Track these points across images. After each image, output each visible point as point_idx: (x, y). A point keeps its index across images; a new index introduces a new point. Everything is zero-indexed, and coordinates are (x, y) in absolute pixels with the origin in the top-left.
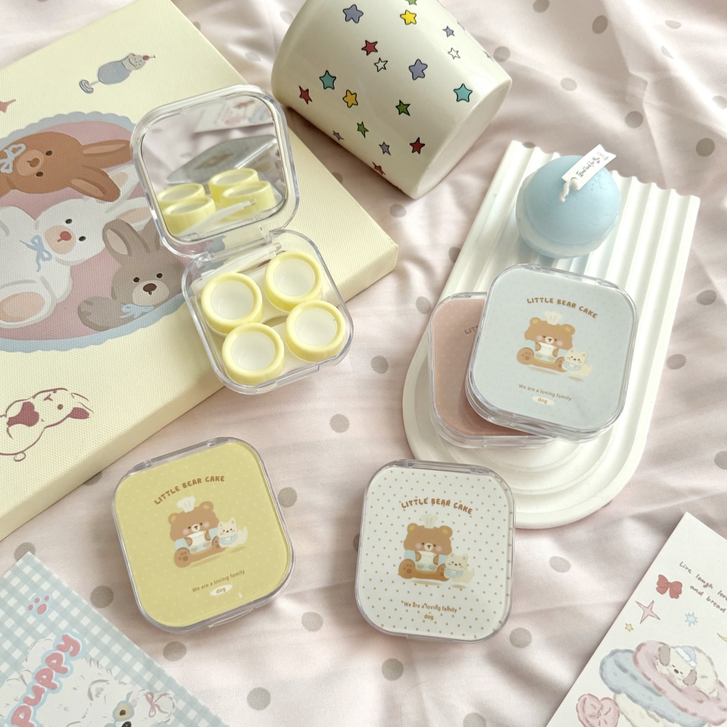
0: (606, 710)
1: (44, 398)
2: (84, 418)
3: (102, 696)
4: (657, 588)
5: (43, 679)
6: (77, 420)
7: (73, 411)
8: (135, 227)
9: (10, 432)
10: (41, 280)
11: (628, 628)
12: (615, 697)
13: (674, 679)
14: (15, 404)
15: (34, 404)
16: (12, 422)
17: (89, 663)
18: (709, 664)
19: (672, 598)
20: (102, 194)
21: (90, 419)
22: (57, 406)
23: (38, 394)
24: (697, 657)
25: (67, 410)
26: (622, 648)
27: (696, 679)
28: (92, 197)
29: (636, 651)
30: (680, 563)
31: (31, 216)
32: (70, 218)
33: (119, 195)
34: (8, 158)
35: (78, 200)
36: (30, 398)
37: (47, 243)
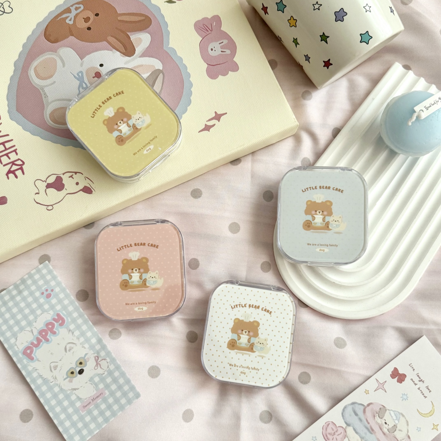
0: (339, 433)
1: (69, 176)
2: (89, 194)
3: (72, 351)
4: (391, 374)
5: (42, 334)
6: (86, 193)
7: (84, 187)
9: (47, 192)
11: (366, 392)
12: (346, 428)
13: (382, 427)
14: (52, 176)
15: (63, 179)
16: (49, 186)
17: (68, 332)
18: (406, 424)
19: (398, 382)
20: (124, 50)
21: (93, 195)
22: (75, 182)
23: (65, 173)
24: (401, 419)
25: (81, 186)
26: (359, 402)
27: (395, 431)
28: (118, 51)
29: (366, 406)
30: (409, 364)
31: (79, 57)
32: (103, 64)
33: (135, 53)
34: (71, 14)
35: (109, 51)
36: (61, 174)
37: (86, 77)
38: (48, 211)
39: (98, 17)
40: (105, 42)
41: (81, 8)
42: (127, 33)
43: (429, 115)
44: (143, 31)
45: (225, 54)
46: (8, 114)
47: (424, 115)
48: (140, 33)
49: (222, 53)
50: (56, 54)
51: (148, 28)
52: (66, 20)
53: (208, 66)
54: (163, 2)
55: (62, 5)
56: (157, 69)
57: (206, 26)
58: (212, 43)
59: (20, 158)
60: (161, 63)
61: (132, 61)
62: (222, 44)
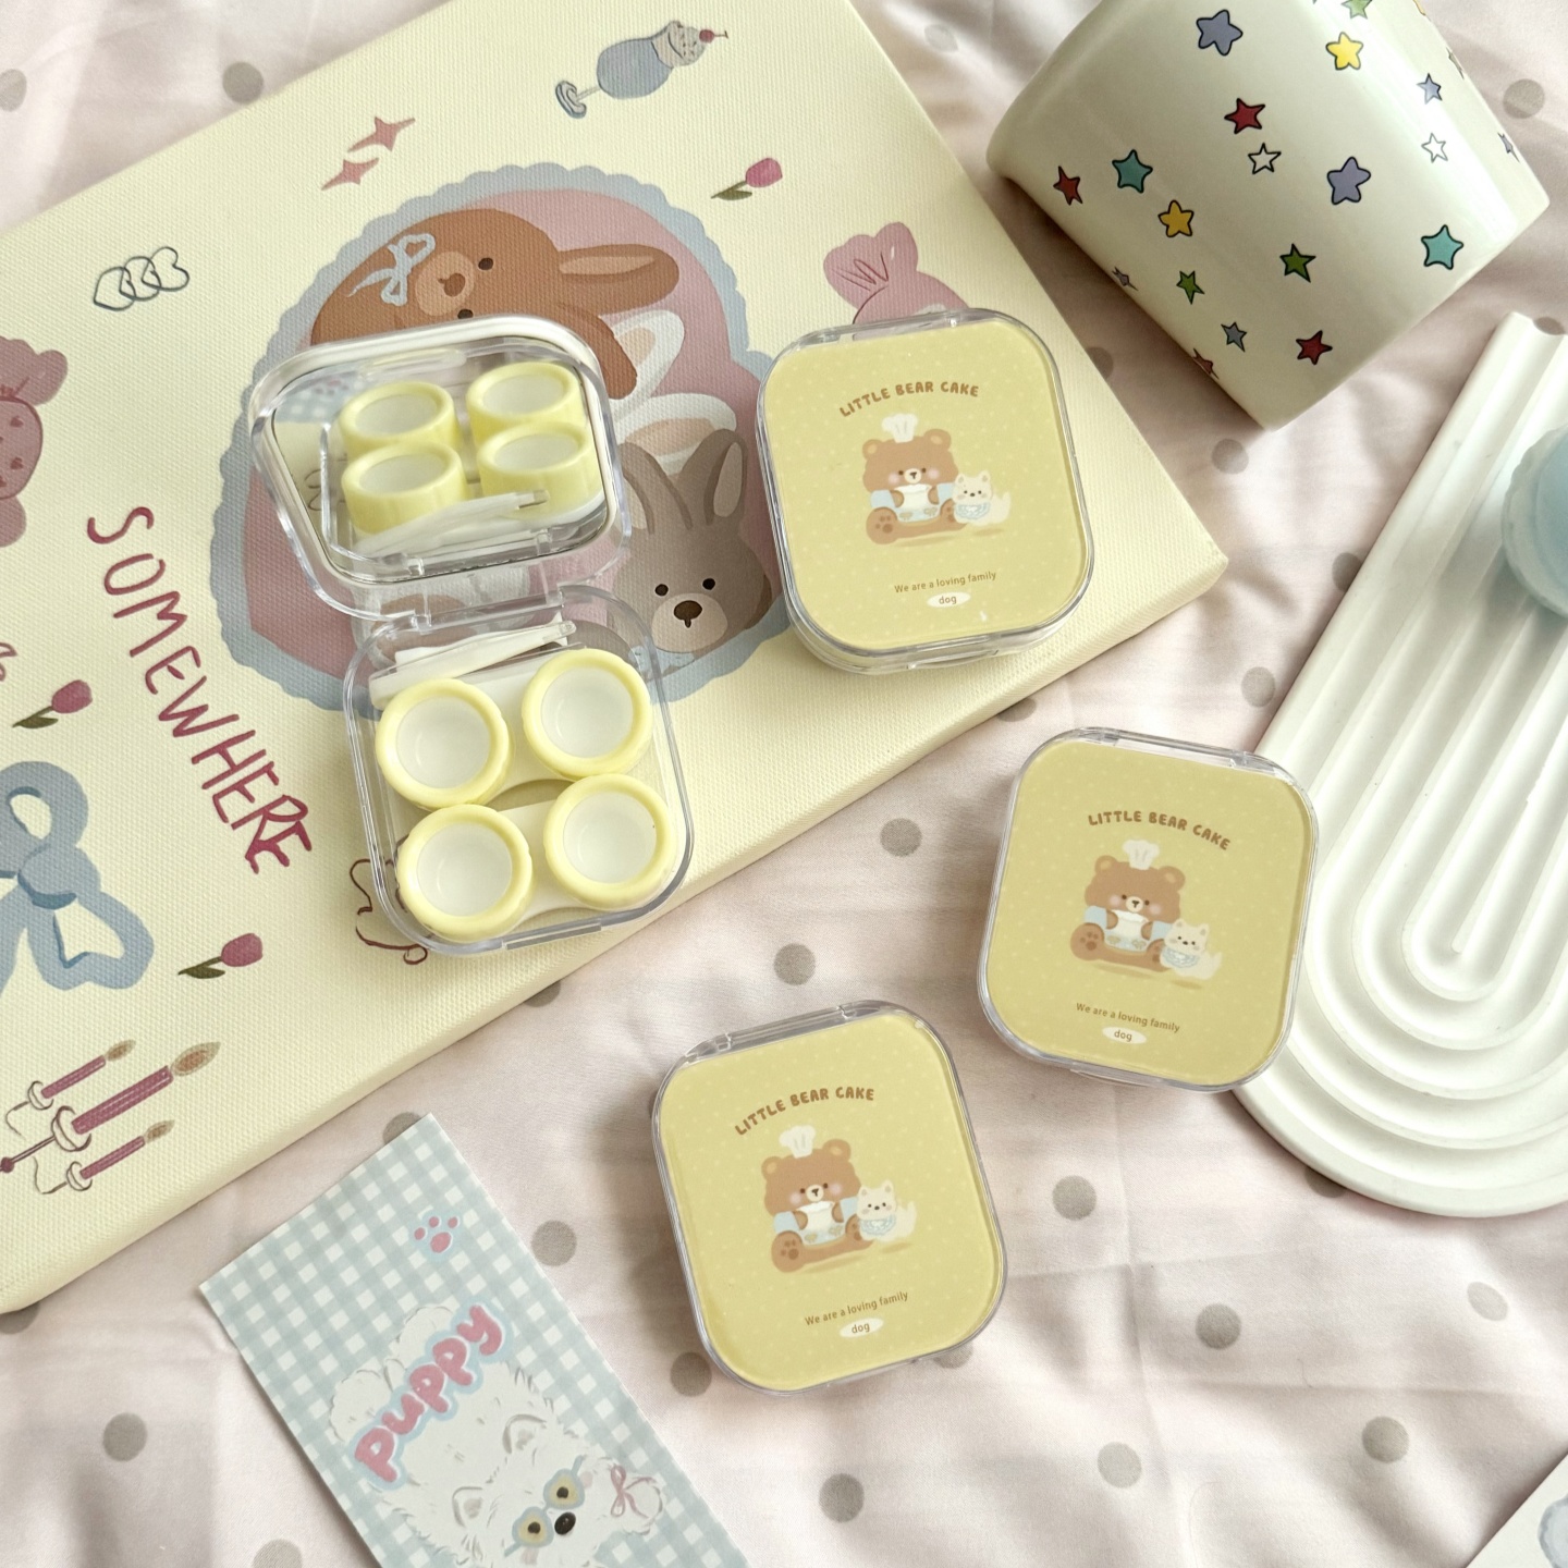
3: (528, 1448)
8: (665, 463)
17: (513, 1376)
33: (634, 383)
34: (397, 268)
38: (409, 966)
39: (490, 271)
41: (428, 246)
42: (600, 317)
44: (654, 305)
46: (225, 645)
48: (643, 312)
51: (670, 292)
52: (380, 292)
54: (709, 198)
55: (359, 240)
56: (716, 428)
57: (864, 264)
59: (287, 794)
60: (730, 408)
61: (630, 413)
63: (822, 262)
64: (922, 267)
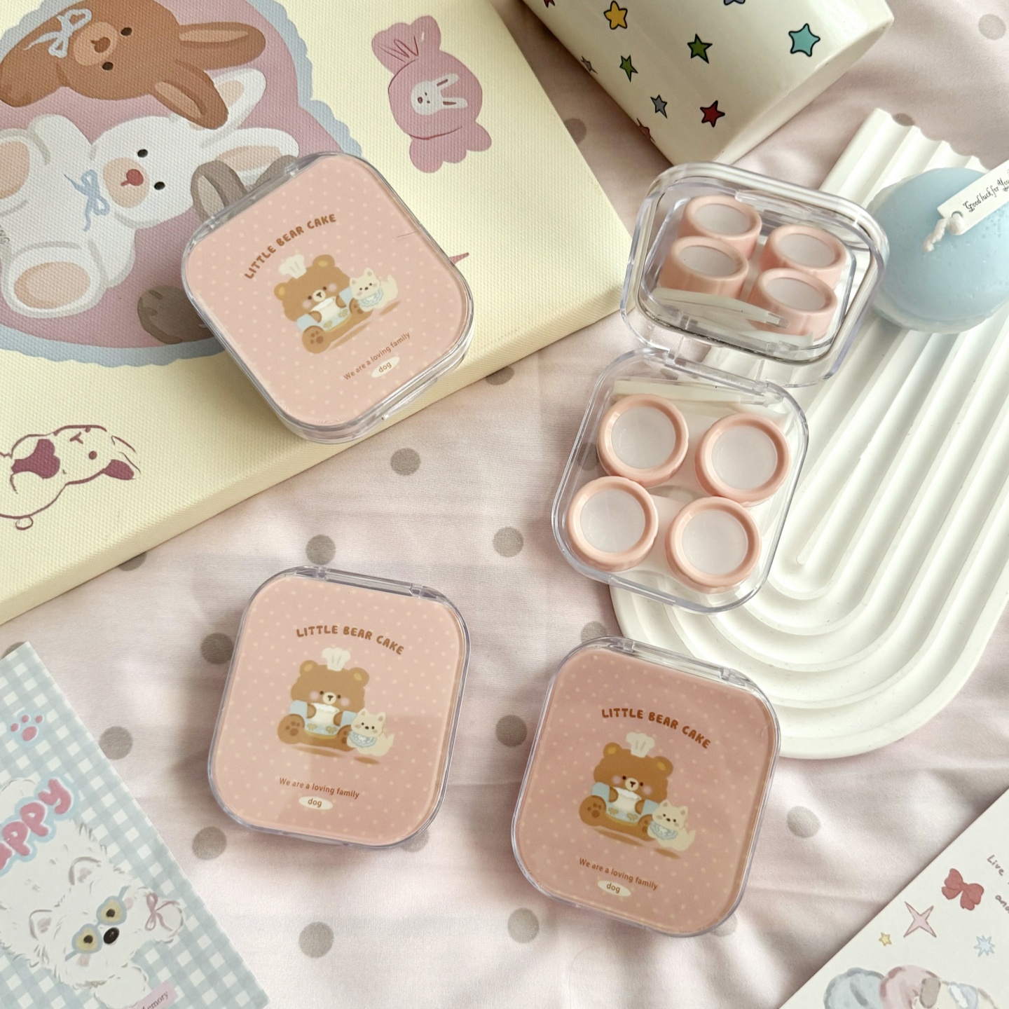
1: (70, 437)
2: (125, 479)
3: (87, 881)
4: (943, 888)
6: (116, 479)
7: (110, 464)
8: (243, 177)
9: (15, 482)
10: (89, 245)
11: (883, 939)
14: (26, 440)
15: (55, 445)
16: (19, 467)
17: (79, 829)
19: (963, 907)
20: (199, 113)
21: (134, 481)
22: (88, 452)
23: (62, 429)
25: (102, 462)
26: (867, 968)
28: (184, 117)
29: (887, 977)
30: (988, 857)
31: (86, 136)
32: (146, 149)
33: (225, 118)
34: (62, 32)
35: (161, 118)
36: (50, 434)
37: (105, 186)
39: (129, 36)
40: (149, 96)
41: (86, 18)
42: (205, 71)
43: (976, 223)
44: (246, 65)
45: (455, 109)
47: (964, 225)
48: (237, 70)
49: (446, 107)
50: (26, 132)
51: (258, 56)
52: (48, 48)
53: (414, 141)
55: (37, 11)
56: (284, 155)
57: (402, 43)
58: (420, 84)
60: (294, 141)
61: (220, 139)
62: (446, 85)
63: (371, 40)
64: (443, 47)
